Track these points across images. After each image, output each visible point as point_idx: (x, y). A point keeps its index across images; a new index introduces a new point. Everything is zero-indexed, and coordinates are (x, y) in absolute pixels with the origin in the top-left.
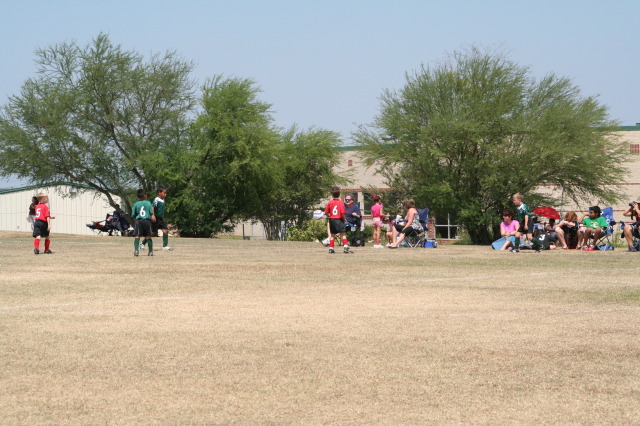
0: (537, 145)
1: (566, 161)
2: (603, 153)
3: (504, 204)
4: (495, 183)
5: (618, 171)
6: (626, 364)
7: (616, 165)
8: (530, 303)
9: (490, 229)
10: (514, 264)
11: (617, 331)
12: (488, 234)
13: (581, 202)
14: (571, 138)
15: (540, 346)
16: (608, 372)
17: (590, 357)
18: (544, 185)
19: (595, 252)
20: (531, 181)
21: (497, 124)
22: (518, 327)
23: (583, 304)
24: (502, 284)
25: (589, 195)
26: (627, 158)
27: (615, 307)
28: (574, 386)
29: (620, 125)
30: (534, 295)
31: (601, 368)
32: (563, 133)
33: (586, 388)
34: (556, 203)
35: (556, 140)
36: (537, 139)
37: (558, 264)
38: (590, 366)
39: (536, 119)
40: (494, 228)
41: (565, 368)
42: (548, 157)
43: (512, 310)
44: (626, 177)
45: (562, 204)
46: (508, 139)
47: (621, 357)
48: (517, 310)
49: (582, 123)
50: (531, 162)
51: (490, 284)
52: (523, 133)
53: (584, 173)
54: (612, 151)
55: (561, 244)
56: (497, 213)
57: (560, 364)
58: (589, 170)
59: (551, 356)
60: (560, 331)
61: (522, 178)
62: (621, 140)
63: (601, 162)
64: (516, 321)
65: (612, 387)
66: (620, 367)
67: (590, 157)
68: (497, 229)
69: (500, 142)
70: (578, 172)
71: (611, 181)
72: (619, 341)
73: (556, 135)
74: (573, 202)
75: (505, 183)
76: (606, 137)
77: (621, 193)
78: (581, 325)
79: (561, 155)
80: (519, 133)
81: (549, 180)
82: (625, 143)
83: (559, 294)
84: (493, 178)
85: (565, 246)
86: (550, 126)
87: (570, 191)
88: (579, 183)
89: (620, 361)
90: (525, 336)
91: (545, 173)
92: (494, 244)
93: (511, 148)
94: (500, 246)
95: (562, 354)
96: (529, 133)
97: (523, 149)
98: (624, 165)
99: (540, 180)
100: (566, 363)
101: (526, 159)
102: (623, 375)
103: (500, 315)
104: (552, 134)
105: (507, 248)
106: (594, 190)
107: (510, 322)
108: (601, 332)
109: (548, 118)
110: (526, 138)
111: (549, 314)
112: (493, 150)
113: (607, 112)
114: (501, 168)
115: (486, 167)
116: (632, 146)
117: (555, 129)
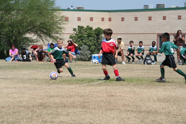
0: (26, 16)
1: (38, 23)
2: (54, 20)
3: (11, 41)
4: (7, 32)
5: (60, 28)
6: (59, 110)
7: (59, 26)
8: (21, 85)
9: (5, 52)
10: (15, 68)
11: (57, 96)
12: (4, 54)
13: (45, 41)
14: (40, 13)
15: (24, 103)
16: (52, 114)
17: (45, 107)
18: (29, 33)
19: (50, 62)
20: (23, 31)
21: (8, 5)
22: (16, 95)
23: (43, 85)
24: (9, 76)
25: (48, 38)
26: (64, 23)
27: (57, 86)
28: (37, 120)
29: (60, 8)
30: (23, 81)
31: (49, 112)
32: (37, 11)
33: (42, 121)
34: (34, 41)
35: (34, 14)
36: (26, 13)
37: (34, 67)
38: (45, 111)
39: (25, 4)
40: (7, 52)
41: (34, 113)
42: (31, 21)
43: (13, 88)
44: (63, 31)
45: (37, 42)
46: (13, 13)
47: (57, 107)
48: (15, 88)
49: (45, 7)
50: (23, 23)
51: (4, 77)
52: (20, 10)
53: (46, 29)
54: (57, 20)
55: (36, 59)
56: (9, 45)
57: (32, 111)
58: (48, 28)
59: (28, 108)
60: (33, 97)
61: (19, 30)
62: (61, 15)
63: (53, 24)
64: (15, 93)
65: (53, 120)
66: (57, 111)
67: (48, 22)
68: (8, 52)
69: (9, 14)
70: (43, 28)
71: (57, 33)
72: (57, 100)
73: (34, 12)
74: (41, 41)
75: (12, 32)
76: (55, 13)
77: (61, 37)
78: (42, 94)
79: (36, 21)
80: (18, 10)
81: (31, 31)
82: (63, 16)
83: (34, 81)
84: (6, 29)
85: (38, 60)
86: (31, 8)
87: (40, 36)
88: (44, 33)
89: (57, 109)
90: (18, 99)
91: (30, 28)
92: (6, 59)
93: (15, 16)
94: (9, 60)
95: (33, 106)
96: (22, 10)
97: (20, 17)
98: (62, 26)
99: (27, 31)
100: (35, 110)
101: (21, 22)
102: (58, 115)
103: (8, 90)
104: (32, 11)
105: (12, 61)
106: (50, 36)
107: (12, 93)
108: (50, 97)
109: (30, 4)
110: (21, 12)
111: (29, 89)
112: (6, 17)
113: (55, 3)
114: (10, 25)
115: (3, 25)
116: (66, 18)
117: (34, 9)
